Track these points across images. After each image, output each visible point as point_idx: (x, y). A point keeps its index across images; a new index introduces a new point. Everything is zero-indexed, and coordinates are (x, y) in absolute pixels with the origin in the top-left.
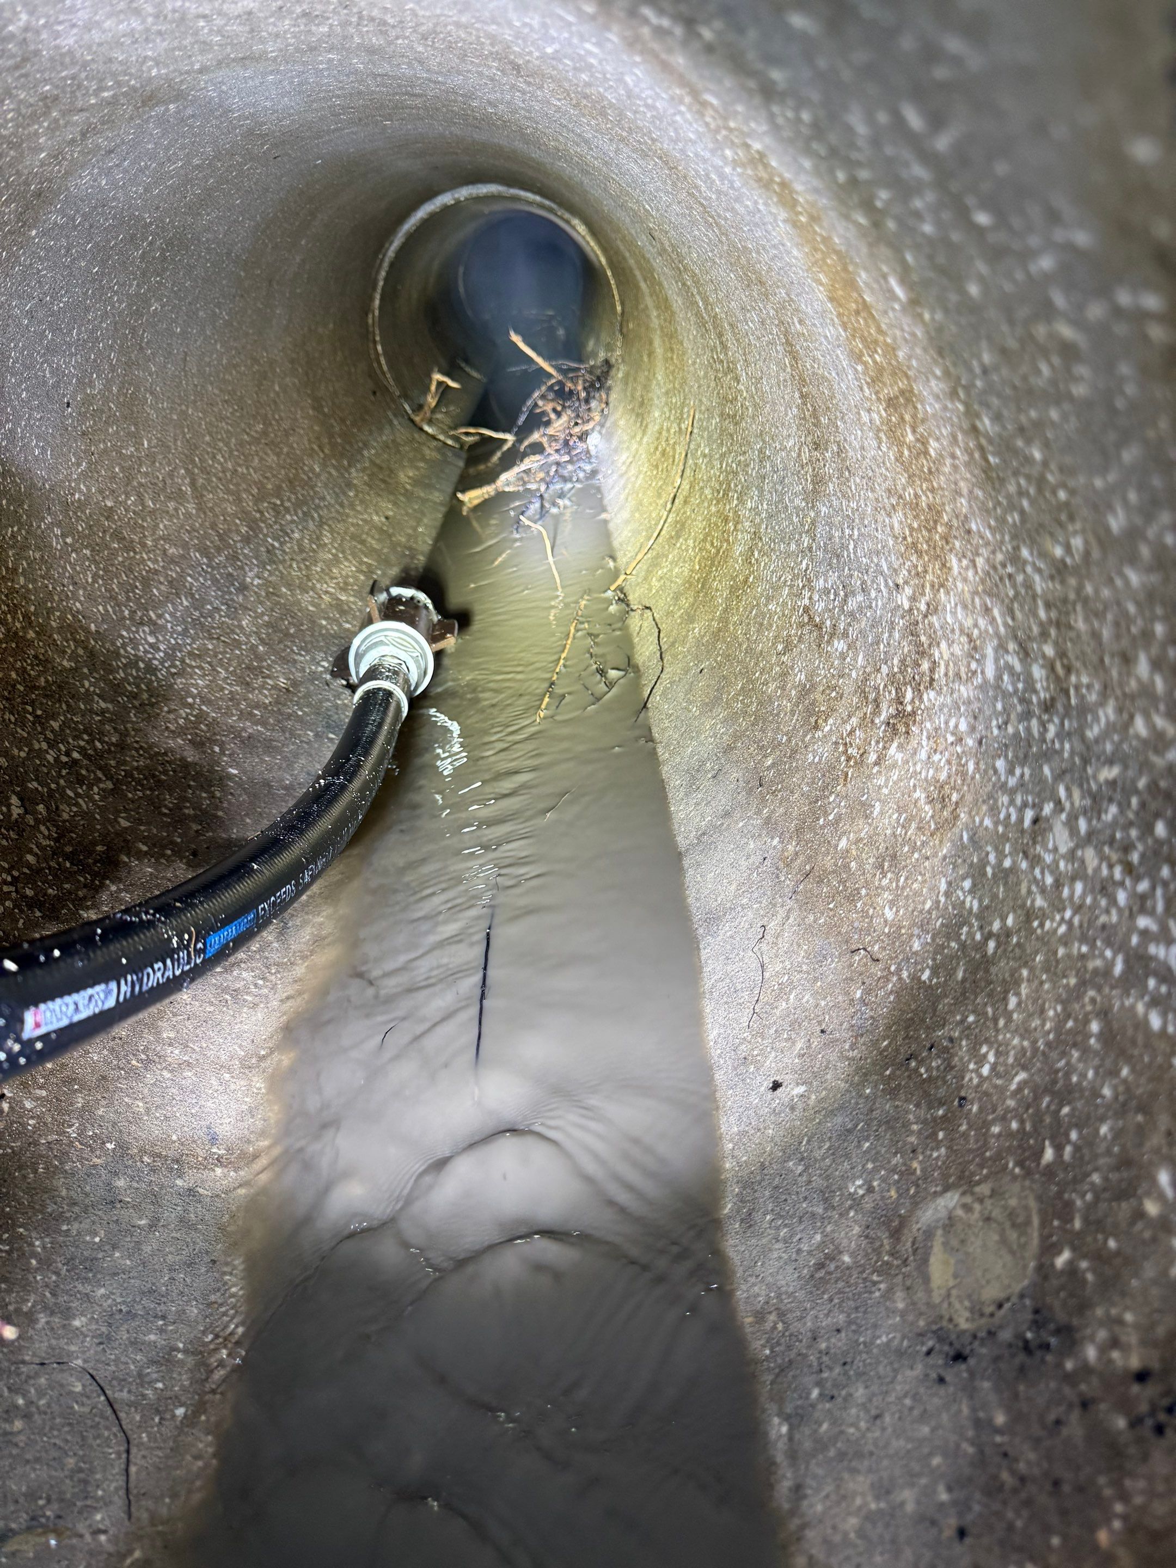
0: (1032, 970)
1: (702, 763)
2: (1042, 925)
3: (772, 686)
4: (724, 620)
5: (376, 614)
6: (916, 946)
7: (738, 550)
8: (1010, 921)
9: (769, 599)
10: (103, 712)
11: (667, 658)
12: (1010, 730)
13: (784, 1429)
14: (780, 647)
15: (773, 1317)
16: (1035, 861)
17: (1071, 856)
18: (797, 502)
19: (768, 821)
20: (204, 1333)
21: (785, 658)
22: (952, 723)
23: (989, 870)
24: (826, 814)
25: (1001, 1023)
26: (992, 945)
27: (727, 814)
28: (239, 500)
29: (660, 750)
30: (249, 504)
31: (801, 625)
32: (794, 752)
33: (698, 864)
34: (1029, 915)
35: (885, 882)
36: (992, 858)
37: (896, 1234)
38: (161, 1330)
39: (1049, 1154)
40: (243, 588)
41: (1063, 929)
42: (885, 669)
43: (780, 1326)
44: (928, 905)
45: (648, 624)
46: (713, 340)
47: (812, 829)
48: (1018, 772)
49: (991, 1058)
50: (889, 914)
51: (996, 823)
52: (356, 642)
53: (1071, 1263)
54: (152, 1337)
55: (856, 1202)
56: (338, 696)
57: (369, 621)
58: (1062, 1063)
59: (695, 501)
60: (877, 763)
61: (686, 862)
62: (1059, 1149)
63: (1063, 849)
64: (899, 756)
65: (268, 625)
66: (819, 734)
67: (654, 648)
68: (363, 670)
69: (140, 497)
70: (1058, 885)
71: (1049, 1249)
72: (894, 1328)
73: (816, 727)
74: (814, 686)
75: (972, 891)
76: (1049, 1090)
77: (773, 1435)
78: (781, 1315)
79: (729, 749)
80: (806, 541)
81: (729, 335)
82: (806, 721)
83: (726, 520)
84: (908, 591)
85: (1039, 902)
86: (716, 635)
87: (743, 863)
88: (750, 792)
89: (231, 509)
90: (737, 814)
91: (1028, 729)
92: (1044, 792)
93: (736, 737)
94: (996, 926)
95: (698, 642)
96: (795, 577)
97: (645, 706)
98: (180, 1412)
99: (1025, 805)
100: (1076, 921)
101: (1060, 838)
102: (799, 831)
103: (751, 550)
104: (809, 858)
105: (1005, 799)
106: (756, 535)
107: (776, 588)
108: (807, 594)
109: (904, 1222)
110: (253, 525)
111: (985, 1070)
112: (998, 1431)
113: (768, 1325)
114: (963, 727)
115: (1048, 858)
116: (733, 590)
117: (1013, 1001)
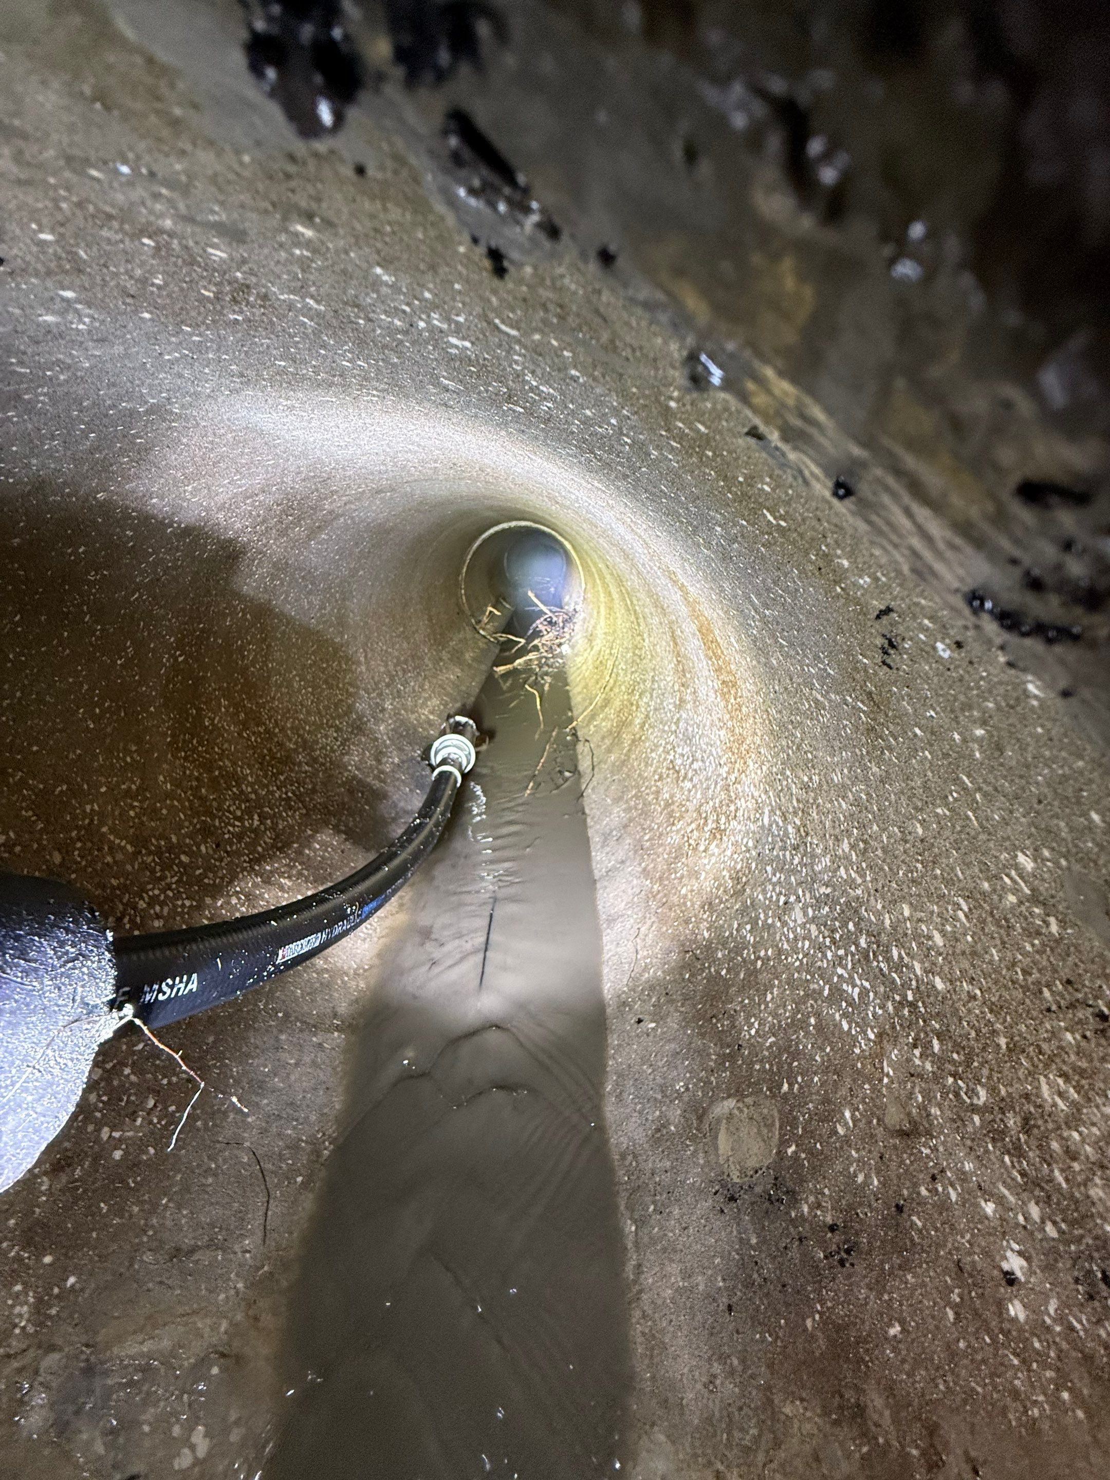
0: (780, 982)
1: (611, 831)
2: (786, 958)
3: (651, 797)
4: (627, 755)
5: (448, 730)
6: (720, 955)
7: (637, 721)
8: (770, 952)
9: (652, 751)
10: (306, 772)
11: (596, 770)
12: (775, 853)
13: (633, 1228)
14: (657, 777)
15: (630, 1158)
16: (784, 924)
17: (803, 926)
18: (671, 707)
19: (644, 870)
20: (318, 1131)
21: (659, 784)
22: (745, 840)
23: (760, 923)
24: (676, 873)
25: (763, 1007)
26: (759, 963)
27: (623, 862)
28: (386, 666)
29: (589, 820)
30: (391, 668)
31: (668, 769)
32: (661, 834)
33: (606, 887)
34: (780, 952)
35: (705, 916)
36: (762, 916)
37: (700, 1118)
38: (294, 1128)
39: (786, 1087)
40: (383, 710)
41: (797, 963)
42: (711, 803)
43: (634, 1164)
44: (727, 934)
45: (587, 749)
46: (633, 618)
47: (668, 879)
48: (778, 875)
49: (756, 1025)
50: (706, 935)
51: (765, 899)
52: (436, 744)
53: (795, 1152)
54: (289, 1132)
55: (680, 1096)
56: (423, 769)
57: (443, 733)
58: (794, 1037)
59: (616, 690)
60: (705, 851)
61: (598, 885)
62: (791, 1085)
63: (799, 922)
64: (716, 851)
65: (392, 730)
66: (674, 828)
67: (589, 763)
68: (439, 759)
69: (339, 662)
70: (796, 939)
71: (784, 1143)
72: (698, 1174)
73: (673, 824)
74: (673, 803)
75: (751, 931)
76: (787, 1050)
77: (627, 1230)
78: (635, 1157)
79: (625, 826)
80: (674, 727)
81: (641, 621)
82: (668, 821)
83: (632, 704)
84: (726, 769)
85: (786, 946)
86: (623, 763)
87: (630, 892)
88: (636, 852)
89: (382, 669)
90: (628, 864)
91: (784, 855)
92: (791, 890)
93: (631, 820)
94: (762, 953)
95: (613, 765)
96: (667, 743)
97: (582, 795)
98: (299, 1179)
99: (781, 893)
100: (805, 960)
101: (798, 915)
102: (661, 878)
103: (644, 723)
104: (665, 895)
105: (770, 887)
106: (647, 716)
107: (657, 746)
108: (672, 753)
109: (705, 1111)
110: (392, 678)
111: (753, 1032)
112: (752, 1247)
113: (627, 1163)
114: (751, 844)
115: (792, 924)
116: (633, 741)
117: (769, 997)
